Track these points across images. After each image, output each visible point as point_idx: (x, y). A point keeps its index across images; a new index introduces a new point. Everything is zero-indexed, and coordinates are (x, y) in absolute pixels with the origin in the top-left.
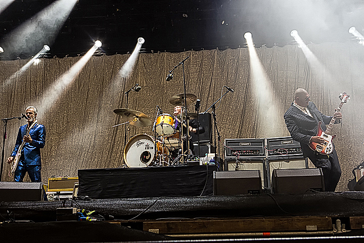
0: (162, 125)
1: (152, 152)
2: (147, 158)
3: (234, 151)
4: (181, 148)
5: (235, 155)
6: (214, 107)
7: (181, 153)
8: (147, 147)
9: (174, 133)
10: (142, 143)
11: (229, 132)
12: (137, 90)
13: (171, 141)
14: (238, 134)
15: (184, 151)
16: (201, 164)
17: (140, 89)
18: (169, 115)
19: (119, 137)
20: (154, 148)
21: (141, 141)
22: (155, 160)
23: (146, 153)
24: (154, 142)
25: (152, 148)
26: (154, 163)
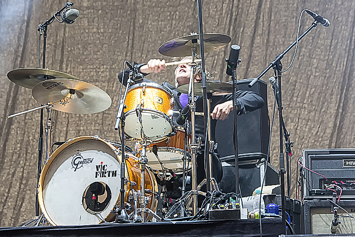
0: (139, 112)
1: (114, 184)
2: (101, 199)
3: (329, 181)
4: (190, 174)
5: (330, 193)
6: (277, 66)
7: (189, 187)
8: (101, 170)
9: (170, 135)
10: (85, 161)
11: (310, 129)
12: (68, 20)
13: (163, 155)
14: (332, 134)
15: (198, 183)
16: (244, 216)
17: (75, 16)
18: (156, 85)
19: (17, 143)
20: (119, 173)
21: (85, 154)
22: (123, 206)
23: (97, 189)
24: (120, 157)
25: (114, 174)
26: (119, 213)
